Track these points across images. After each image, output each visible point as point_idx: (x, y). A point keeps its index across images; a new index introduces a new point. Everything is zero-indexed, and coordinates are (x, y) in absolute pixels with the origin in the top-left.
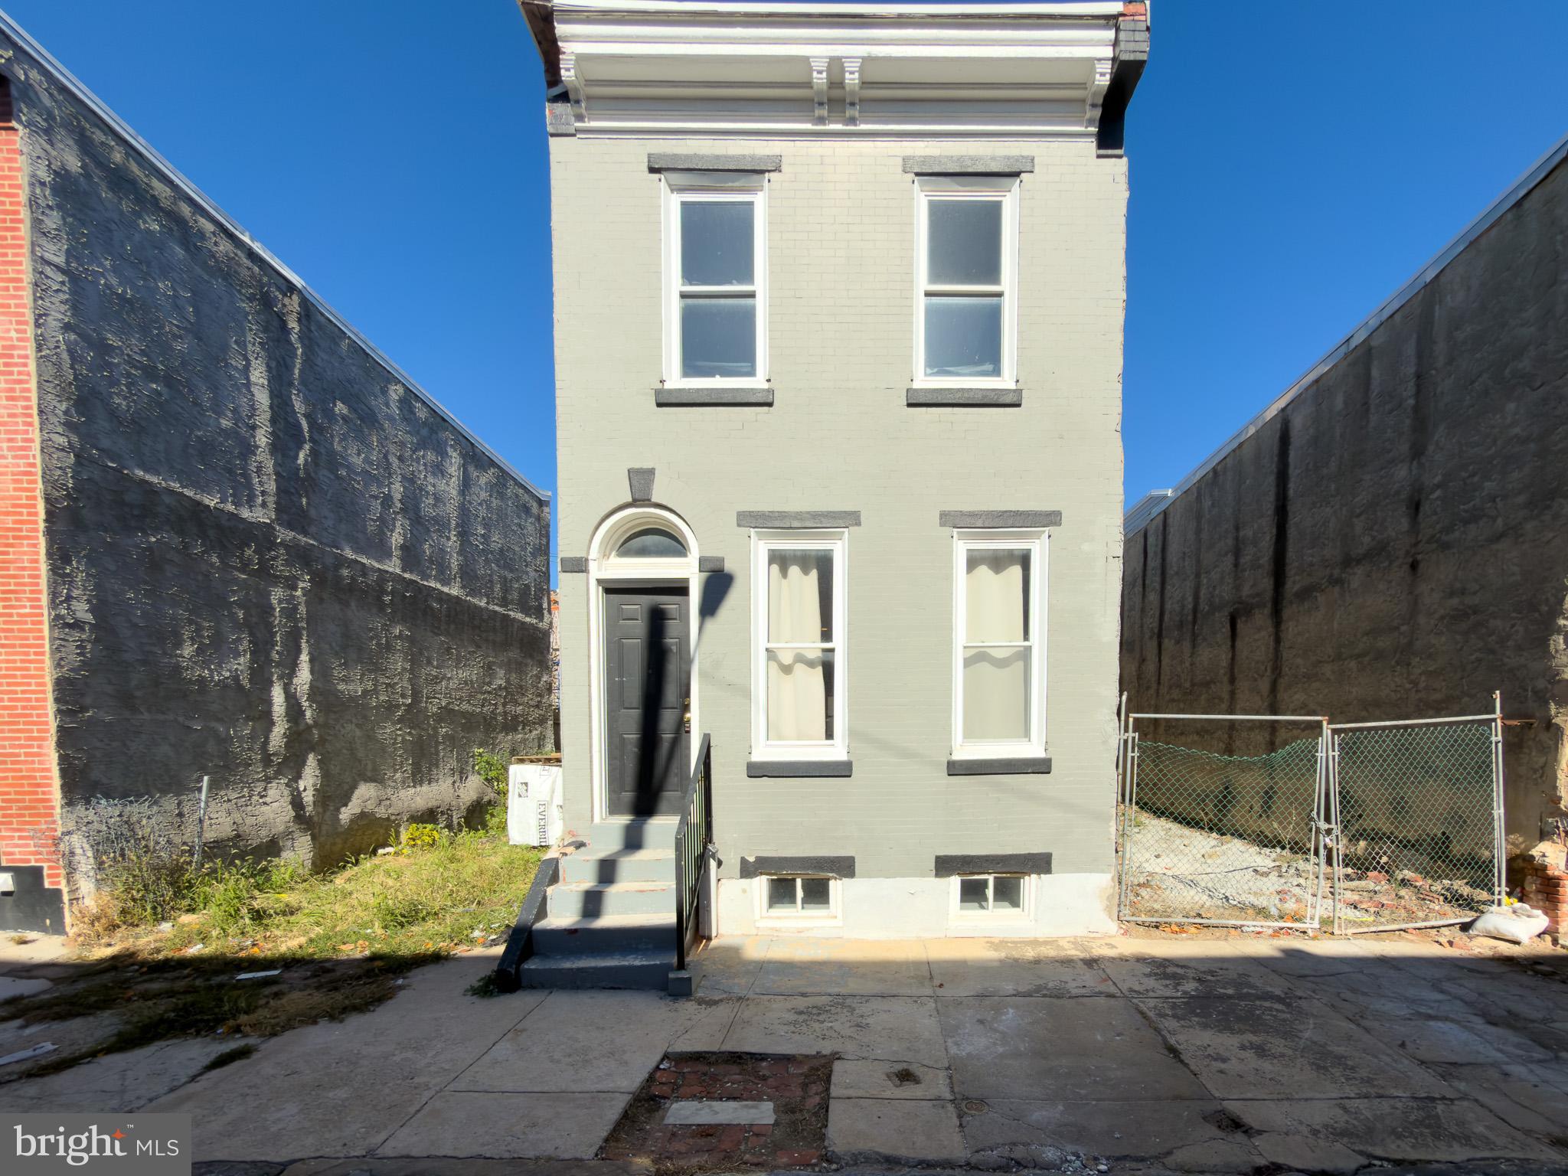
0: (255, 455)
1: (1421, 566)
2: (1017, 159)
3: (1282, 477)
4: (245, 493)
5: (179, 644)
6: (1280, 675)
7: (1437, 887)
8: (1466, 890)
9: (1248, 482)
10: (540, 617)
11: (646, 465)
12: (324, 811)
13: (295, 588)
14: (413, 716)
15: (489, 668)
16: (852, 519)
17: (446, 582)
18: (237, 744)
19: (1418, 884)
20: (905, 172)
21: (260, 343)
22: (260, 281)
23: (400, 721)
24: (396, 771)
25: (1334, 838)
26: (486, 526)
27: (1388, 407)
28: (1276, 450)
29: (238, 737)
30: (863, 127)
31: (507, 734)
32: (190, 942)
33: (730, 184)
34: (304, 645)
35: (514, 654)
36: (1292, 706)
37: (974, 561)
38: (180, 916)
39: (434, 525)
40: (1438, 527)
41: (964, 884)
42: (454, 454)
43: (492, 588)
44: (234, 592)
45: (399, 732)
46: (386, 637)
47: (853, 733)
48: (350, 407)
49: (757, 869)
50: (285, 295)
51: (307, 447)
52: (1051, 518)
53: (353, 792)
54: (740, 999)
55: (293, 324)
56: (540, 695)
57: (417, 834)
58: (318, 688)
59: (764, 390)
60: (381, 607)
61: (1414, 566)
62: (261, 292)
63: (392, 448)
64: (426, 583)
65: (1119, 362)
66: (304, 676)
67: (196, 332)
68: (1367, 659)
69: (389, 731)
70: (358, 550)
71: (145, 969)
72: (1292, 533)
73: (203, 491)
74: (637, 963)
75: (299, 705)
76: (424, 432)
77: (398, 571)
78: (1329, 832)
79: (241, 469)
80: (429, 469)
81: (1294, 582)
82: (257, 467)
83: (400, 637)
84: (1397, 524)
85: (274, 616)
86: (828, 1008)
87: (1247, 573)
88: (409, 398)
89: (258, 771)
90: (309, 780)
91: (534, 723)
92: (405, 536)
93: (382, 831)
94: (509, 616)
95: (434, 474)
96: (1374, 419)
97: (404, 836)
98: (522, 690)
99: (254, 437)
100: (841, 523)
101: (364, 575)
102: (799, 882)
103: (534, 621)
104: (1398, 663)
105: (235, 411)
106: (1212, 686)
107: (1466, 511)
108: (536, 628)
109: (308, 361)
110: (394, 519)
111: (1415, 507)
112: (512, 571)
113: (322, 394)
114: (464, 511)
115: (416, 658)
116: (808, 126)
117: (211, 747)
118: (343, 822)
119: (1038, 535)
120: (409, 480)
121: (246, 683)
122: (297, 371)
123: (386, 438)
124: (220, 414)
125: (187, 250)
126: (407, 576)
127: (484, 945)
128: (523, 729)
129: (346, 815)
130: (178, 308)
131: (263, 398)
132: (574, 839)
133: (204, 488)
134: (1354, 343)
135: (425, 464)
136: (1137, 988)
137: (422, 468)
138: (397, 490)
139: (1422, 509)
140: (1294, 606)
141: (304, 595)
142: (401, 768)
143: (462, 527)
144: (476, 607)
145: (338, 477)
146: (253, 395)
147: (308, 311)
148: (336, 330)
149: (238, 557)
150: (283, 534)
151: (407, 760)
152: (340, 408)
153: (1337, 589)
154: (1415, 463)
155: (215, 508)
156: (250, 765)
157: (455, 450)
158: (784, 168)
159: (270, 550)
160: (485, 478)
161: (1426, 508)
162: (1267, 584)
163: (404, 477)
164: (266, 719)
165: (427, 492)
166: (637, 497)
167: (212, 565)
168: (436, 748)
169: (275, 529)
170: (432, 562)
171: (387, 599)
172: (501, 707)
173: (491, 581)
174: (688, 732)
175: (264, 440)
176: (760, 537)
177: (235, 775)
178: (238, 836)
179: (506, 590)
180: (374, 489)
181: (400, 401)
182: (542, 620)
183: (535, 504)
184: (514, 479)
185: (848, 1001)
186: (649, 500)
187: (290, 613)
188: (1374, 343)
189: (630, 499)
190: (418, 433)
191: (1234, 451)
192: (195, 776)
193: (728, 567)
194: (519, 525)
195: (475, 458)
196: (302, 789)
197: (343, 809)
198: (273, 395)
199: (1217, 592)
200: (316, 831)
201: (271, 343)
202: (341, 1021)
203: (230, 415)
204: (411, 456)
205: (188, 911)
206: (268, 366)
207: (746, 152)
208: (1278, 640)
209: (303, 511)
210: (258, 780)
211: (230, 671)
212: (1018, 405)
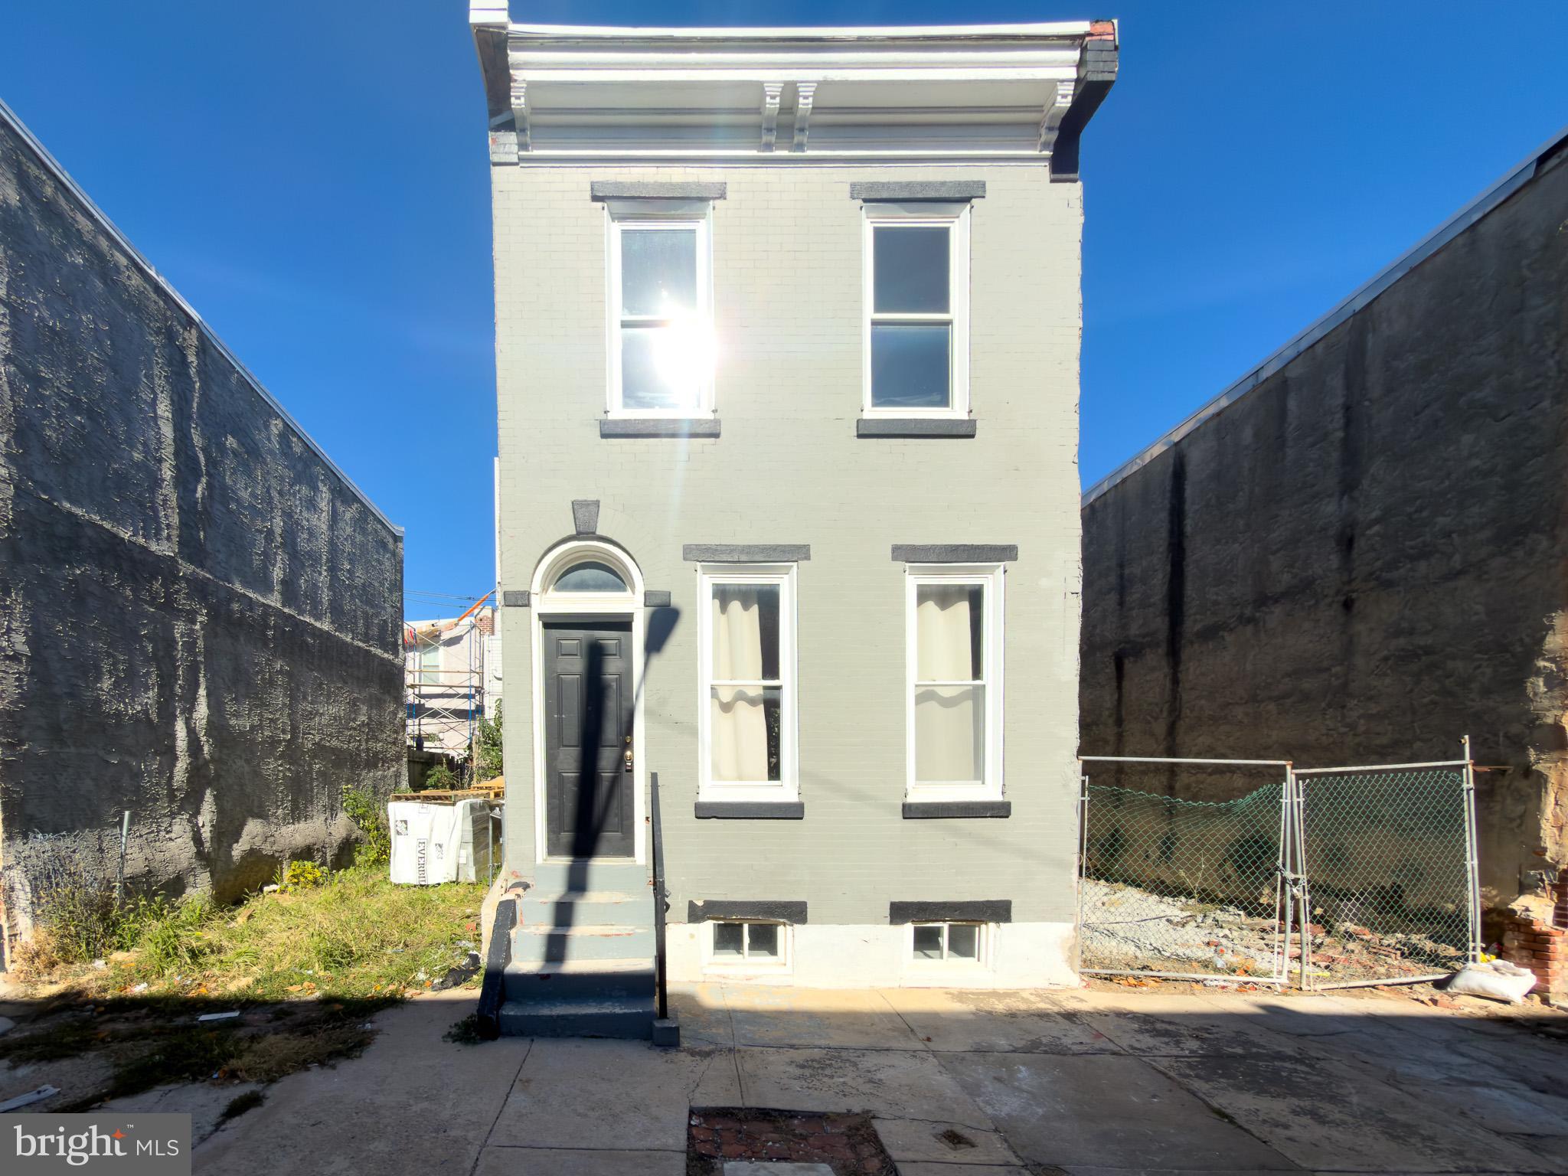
0: (161, 488)
1: (1356, 605)
2: (967, 184)
3: (1177, 514)
4: (152, 526)
5: (98, 678)
6: (1178, 717)
7: (1390, 940)
8: (1429, 945)
9: (1133, 518)
10: (396, 653)
11: (591, 497)
12: (219, 849)
13: (194, 622)
14: (292, 753)
15: (353, 704)
16: (799, 553)
17: (318, 618)
18: (147, 779)
19: (1365, 937)
20: (853, 198)
21: (165, 376)
22: (164, 315)
23: (281, 757)
24: (278, 807)
25: (1301, 889)
26: (351, 562)
27: (1310, 440)
28: (1168, 484)
29: (148, 772)
30: (810, 153)
31: (369, 771)
32: (130, 981)
33: (673, 212)
34: (202, 680)
35: (374, 690)
36: (1195, 750)
37: (924, 595)
38: (111, 954)
39: (308, 560)
40: (1379, 564)
41: (917, 932)
42: (325, 489)
43: (356, 623)
44: (144, 625)
45: (281, 768)
46: (269, 671)
47: (803, 775)
48: (239, 442)
49: (705, 913)
50: (185, 329)
51: (204, 480)
52: (1006, 553)
53: (242, 829)
54: (730, 1050)
55: (192, 358)
56: (396, 732)
57: (298, 871)
58: (213, 722)
59: (711, 421)
60: (265, 641)
61: (1348, 605)
62: (166, 325)
63: (273, 482)
64: (302, 618)
65: (1076, 391)
66: (202, 711)
67: (113, 365)
68: (1289, 701)
69: (273, 768)
70: (246, 584)
71: (102, 1009)
72: (1191, 570)
73: (119, 524)
74: (618, 1011)
75: (198, 740)
76: (299, 467)
77: (279, 605)
78: (1295, 882)
79: (150, 502)
80: (304, 503)
81: (1195, 621)
82: (163, 500)
83: (281, 672)
84: (1326, 563)
85: (176, 649)
86: (828, 1062)
87: (1134, 613)
88: (288, 431)
89: (163, 805)
90: (206, 817)
91: (392, 760)
92: (284, 571)
93: (267, 868)
94: (370, 651)
95: (308, 509)
96: (1291, 453)
97: (287, 874)
98: (381, 726)
99: (161, 470)
100: (789, 556)
101: (251, 610)
102: (746, 927)
103: (391, 657)
104: (1329, 706)
105: (145, 444)
106: (1094, 728)
107: (1412, 548)
108: (393, 665)
109: (204, 395)
110: (276, 553)
111: (1347, 543)
112: (372, 607)
113: (215, 431)
114: (332, 544)
115: (294, 696)
116: (754, 153)
117: (126, 782)
118: (235, 858)
119: (992, 570)
120: (288, 515)
121: (154, 717)
122: (195, 405)
123: (268, 473)
124: (132, 447)
125: (105, 283)
126: (286, 610)
127: (434, 988)
128: (383, 766)
129: (238, 850)
130: (98, 341)
131: (167, 431)
132: (517, 880)
133: (119, 521)
134: (1264, 375)
135: (300, 499)
136: (1137, 1045)
137: (298, 502)
138: (278, 524)
139: (1356, 545)
140: (1196, 646)
141: (202, 629)
142: (282, 804)
143: (332, 562)
144: (345, 643)
145: (230, 511)
146: (159, 429)
147: (205, 346)
148: (227, 365)
149: (148, 590)
150: (186, 568)
151: (287, 796)
152: (231, 442)
153: (1250, 629)
154: (1346, 498)
155: (129, 541)
156: (157, 800)
157: (325, 485)
158: (729, 195)
159: (174, 583)
160: (349, 513)
161: (1361, 544)
162: (1160, 624)
163: (283, 512)
164: (172, 756)
165: (302, 527)
166: (581, 529)
167: (126, 598)
168: (311, 784)
169: (177, 562)
170: (307, 597)
171: (270, 633)
172: (364, 744)
173: (355, 617)
174: (631, 771)
175: (169, 473)
176: (706, 570)
177: (145, 810)
178: (150, 872)
179: (368, 626)
180: (259, 524)
181: (280, 435)
182: (397, 656)
183: (391, 540)
184: (373, 515)
185: (844, 1054)
186: (594, 533)
187: (190, 646)
188: (1289, 374)
189: (574, 533)
190: (294, 467)
191: (1116, 486)
192: (113, 811)
193: (675, 601)
194: (378, 561)
195: (343, 494)
196: (200, 825)
197: (235, 846)
198: (177, 428)
199: (1098, 631)
200: (213, 867)
201: (174, 377)
202: (333, 1067)
203: (141, 448)
204: (289, 490)
205: (118, 949)
206: (172, 400)
207: (690, 179)
208: (1176, 681)
209: (201, 545)
210: (165, 816)
211: (140, 704)
212: (972, 436)
